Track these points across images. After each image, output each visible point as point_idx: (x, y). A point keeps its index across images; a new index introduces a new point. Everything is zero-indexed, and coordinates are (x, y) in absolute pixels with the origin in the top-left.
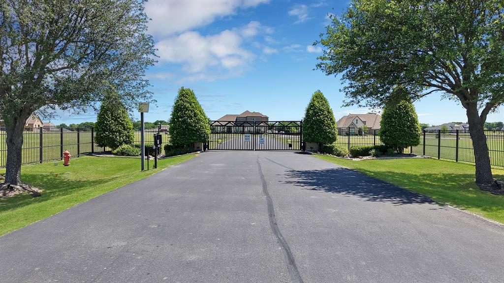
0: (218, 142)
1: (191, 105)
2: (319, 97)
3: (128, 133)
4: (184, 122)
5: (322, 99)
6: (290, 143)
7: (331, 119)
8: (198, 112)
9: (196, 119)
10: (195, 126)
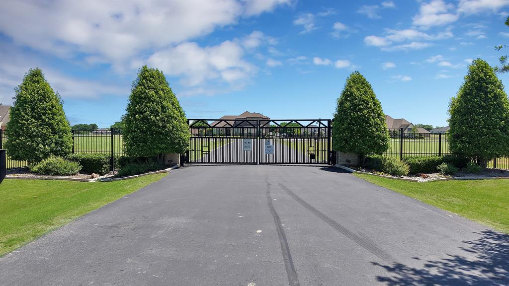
0: (202, 151)
1: (157, 93)
2: (357, 81)
3: (60, 138)
4: (145, 119)
5: (363, 83)
6: (313, 152)
7: (379, 115)
8: (170, 105)
9: (166, 116)
10: (164, 127)
